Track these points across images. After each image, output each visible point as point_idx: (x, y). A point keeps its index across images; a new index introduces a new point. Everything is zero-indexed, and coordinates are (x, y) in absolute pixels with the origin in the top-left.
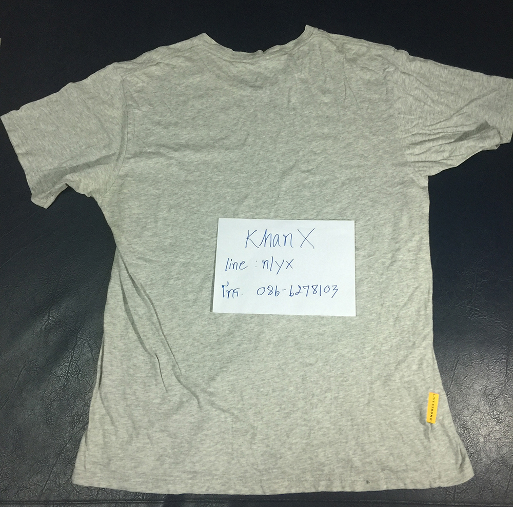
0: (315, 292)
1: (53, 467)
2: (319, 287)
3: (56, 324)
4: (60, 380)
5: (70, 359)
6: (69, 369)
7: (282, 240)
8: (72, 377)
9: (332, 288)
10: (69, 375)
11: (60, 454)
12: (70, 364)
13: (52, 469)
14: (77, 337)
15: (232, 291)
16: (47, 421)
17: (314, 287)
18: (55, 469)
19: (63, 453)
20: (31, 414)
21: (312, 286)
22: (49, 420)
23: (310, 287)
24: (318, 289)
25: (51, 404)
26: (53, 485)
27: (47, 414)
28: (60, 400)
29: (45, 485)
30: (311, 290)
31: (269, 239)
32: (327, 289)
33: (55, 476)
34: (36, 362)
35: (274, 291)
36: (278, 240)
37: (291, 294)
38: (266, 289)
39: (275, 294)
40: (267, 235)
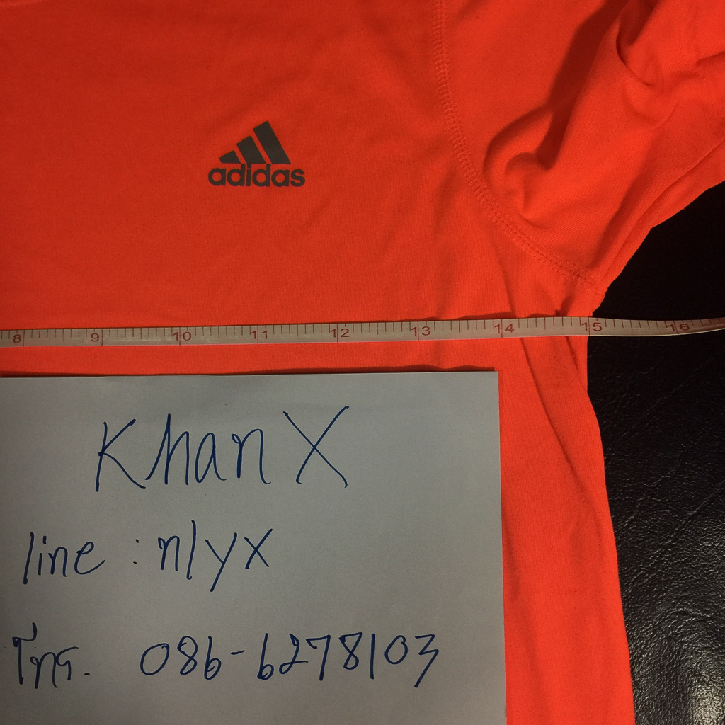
0: (352, 662)
2: (366, 642)
7: (228, 453)
9: (415, 646)
15: (50, 659)
17: (350, 642)
21: (343, 639)
23: (335, 641)
24: (363, 652)
30: (338, 653)
31: (179, 455)
32: (397, 652)
35: (201, 658)
36: (213, 455)
37: (262, 668)
38: (174, 648)
39: (206, 671)
40: (174, 436)
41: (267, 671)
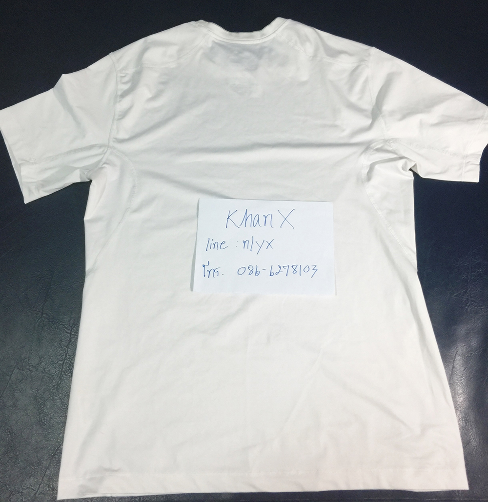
0: (295, 272)
1: (47, 470)
2: (298, 267)
3: (50, 321)
4: (54, 378)
5: (64, 357)
6: (63, 367)
7: (262, 219)
8: (66, 375)
9: (311, 268)
10: (63, 373)
11: (54, 456)
12: (63, 363)
13: (46, 471)
14: (71, 334)
15: (212, 271)
16: (40, 421)
17: (294, 267)
18: (48, 472)
19: (56, 455)
20: (23, 415)
21: (292, 266)
22: (42, 420)
23: (290, 267)
24: (298, 269)
25: (44, 404)
26: (46, 489)
27: (40, 414)
28: (53, 398)
29: (38, 489)
30: (291, 270)
31: (249, 220)
32: (307, 269)
33: (49, 479)
34: (29, 360)
35: (254, 271)
36: (258, 220)
37: (271, 273)
38: (247, 268)
39: (256, 274)
40: (248, 215)
41: (272, 274)
